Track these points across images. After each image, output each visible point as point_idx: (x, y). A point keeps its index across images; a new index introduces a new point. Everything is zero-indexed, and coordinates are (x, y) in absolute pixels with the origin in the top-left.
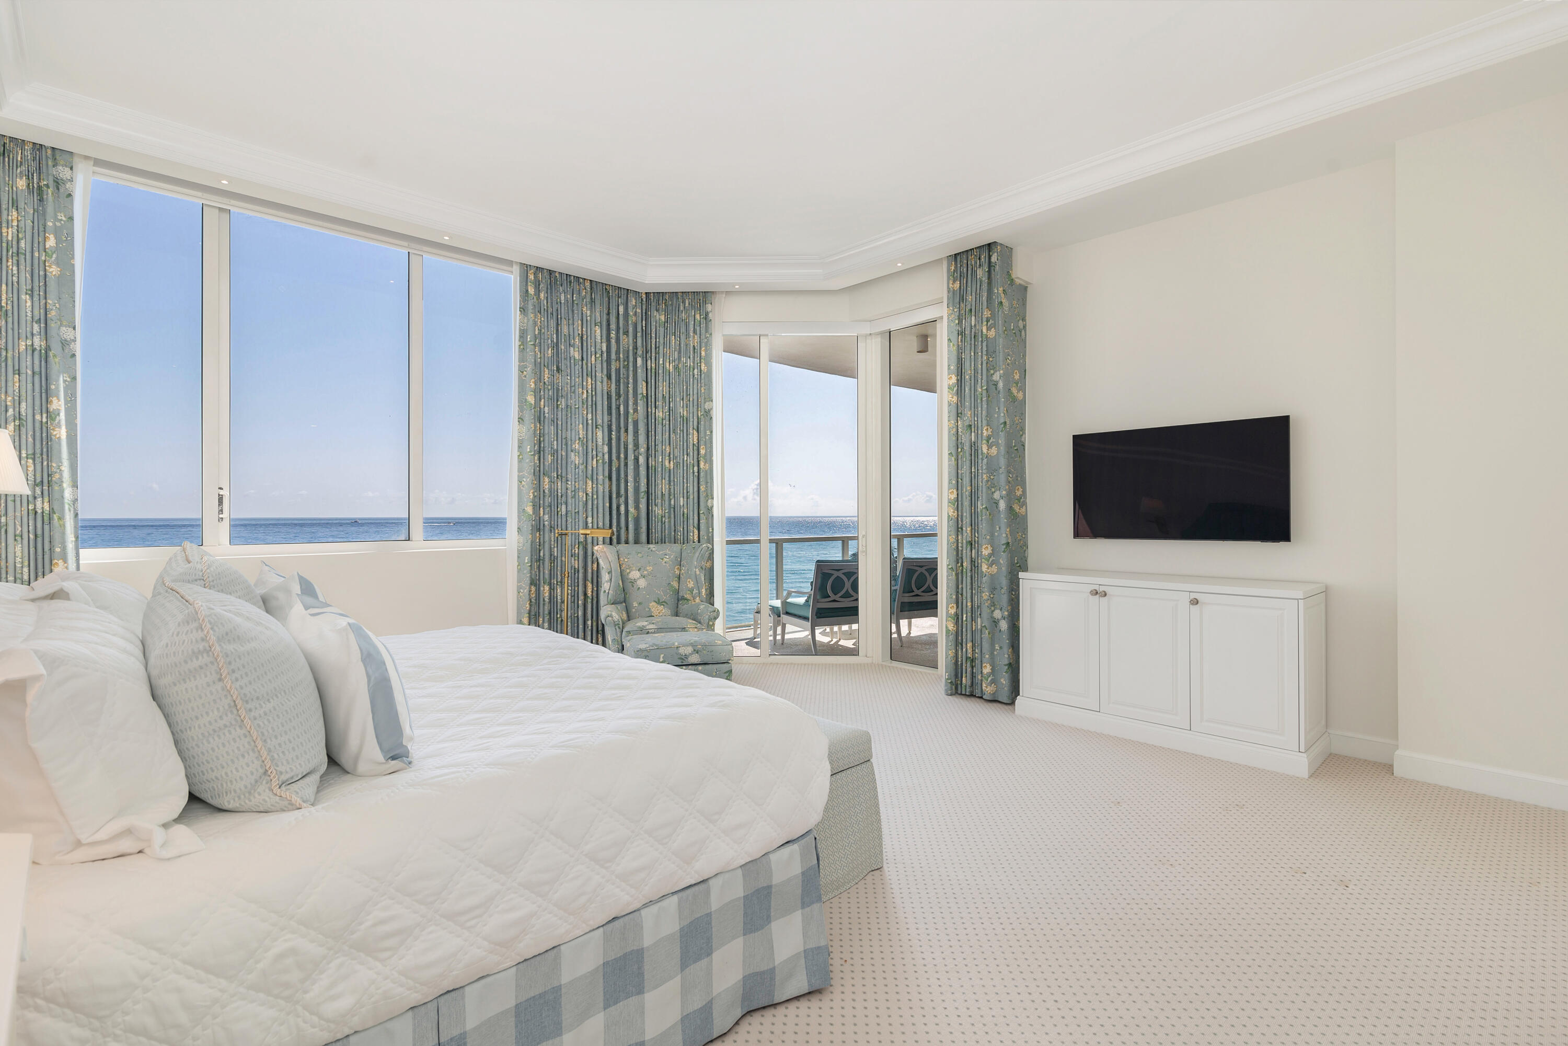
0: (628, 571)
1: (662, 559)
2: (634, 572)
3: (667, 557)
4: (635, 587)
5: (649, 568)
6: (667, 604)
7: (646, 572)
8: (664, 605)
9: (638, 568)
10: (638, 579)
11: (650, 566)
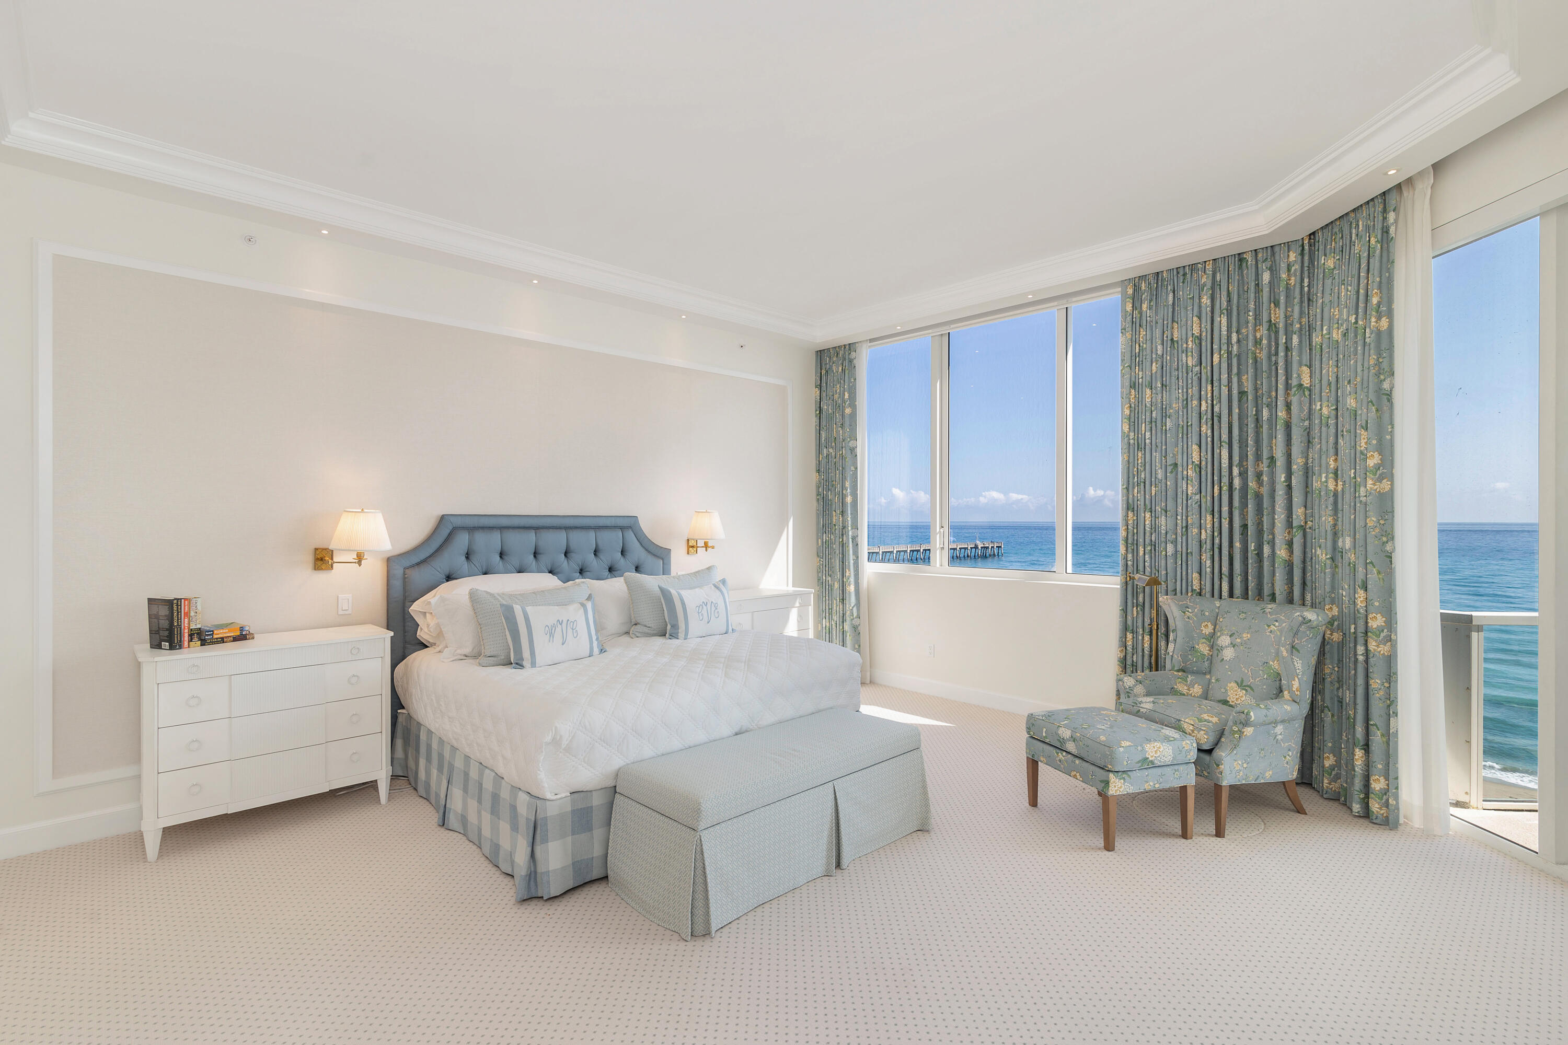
0: (1219, 634)
1: (1269, 626)
2: (1224, 637)
3: (1277, 624)
4: (1219, 656)
5: (1246, 636)
6: (1252, 689)
7: (1239, 640)
8: (1246, 690)
9: (1230, 633)
10: (1226, 647)
11: (1248, 633)
